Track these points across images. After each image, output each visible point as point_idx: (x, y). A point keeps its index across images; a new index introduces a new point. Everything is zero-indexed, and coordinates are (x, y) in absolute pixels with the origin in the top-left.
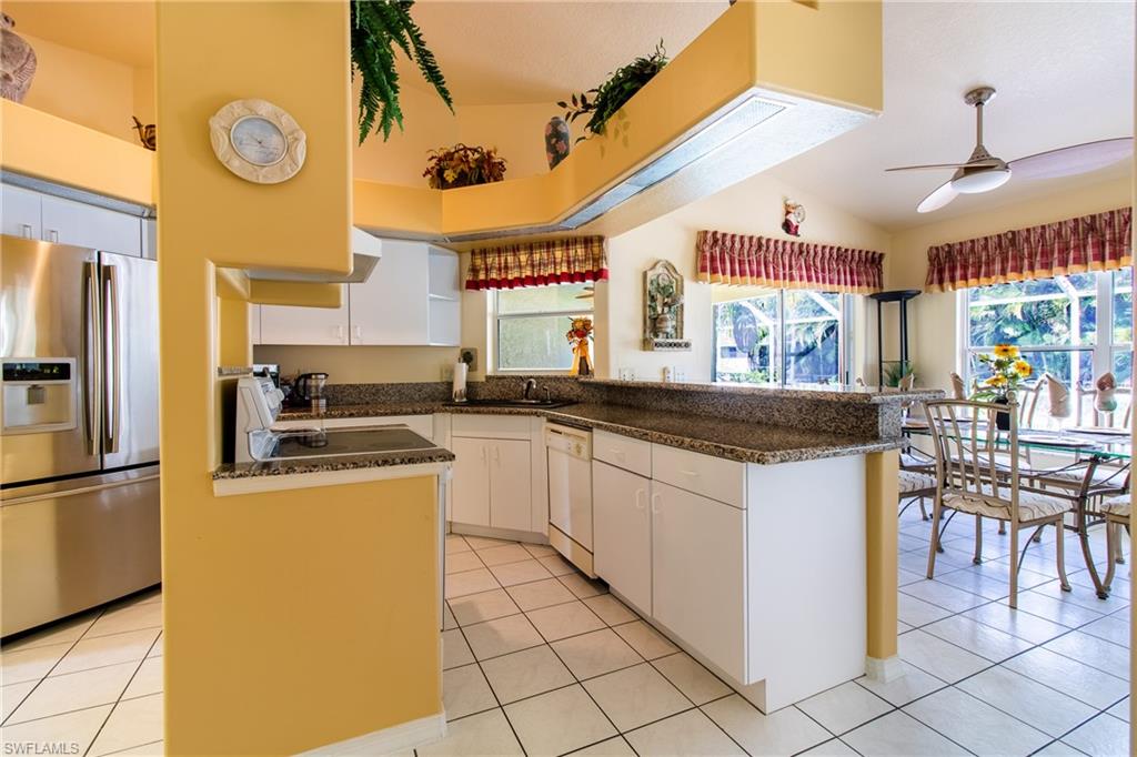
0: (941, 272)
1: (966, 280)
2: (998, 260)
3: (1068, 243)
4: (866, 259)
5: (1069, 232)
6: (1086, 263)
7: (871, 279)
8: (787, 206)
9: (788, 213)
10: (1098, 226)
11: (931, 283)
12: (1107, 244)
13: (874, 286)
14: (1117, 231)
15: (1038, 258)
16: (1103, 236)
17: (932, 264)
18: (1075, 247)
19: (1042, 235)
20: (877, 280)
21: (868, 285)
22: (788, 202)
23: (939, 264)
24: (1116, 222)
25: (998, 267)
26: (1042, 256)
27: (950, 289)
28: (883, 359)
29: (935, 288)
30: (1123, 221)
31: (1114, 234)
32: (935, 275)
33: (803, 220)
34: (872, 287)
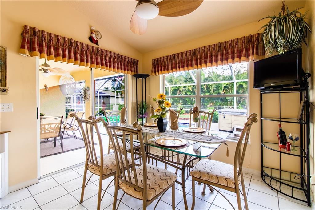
0: (155, 68)
1: (162, 71)
2: (170, 64)
3: (188, 59)
4: (131, 61)
5: (189, 55)
6: (193, 66)
7: (133, 69)
8: (91, 30)
9: (92, 33)
10: (196, 53)
11: (152, 72)
12: (198, 59)
13: (134, 72)
14: (201, 55)
15: (181, 64)
16: (197, 57)
17: (153, 66)
18: (190, 60)
19: (182, 55)
20: (135, 69)
21: (131, 71)
22: (92, 28)
23: (155, 65)
24: (201, 52)
25: (170, 67)
26: (182, 63)
27: (158, 74)
28: (138, 100)
29: (154, 74)
30: (202, 52)
31: (200, 56)
32: (154, 69)
33: (100, 38)
34: (133, 72)
